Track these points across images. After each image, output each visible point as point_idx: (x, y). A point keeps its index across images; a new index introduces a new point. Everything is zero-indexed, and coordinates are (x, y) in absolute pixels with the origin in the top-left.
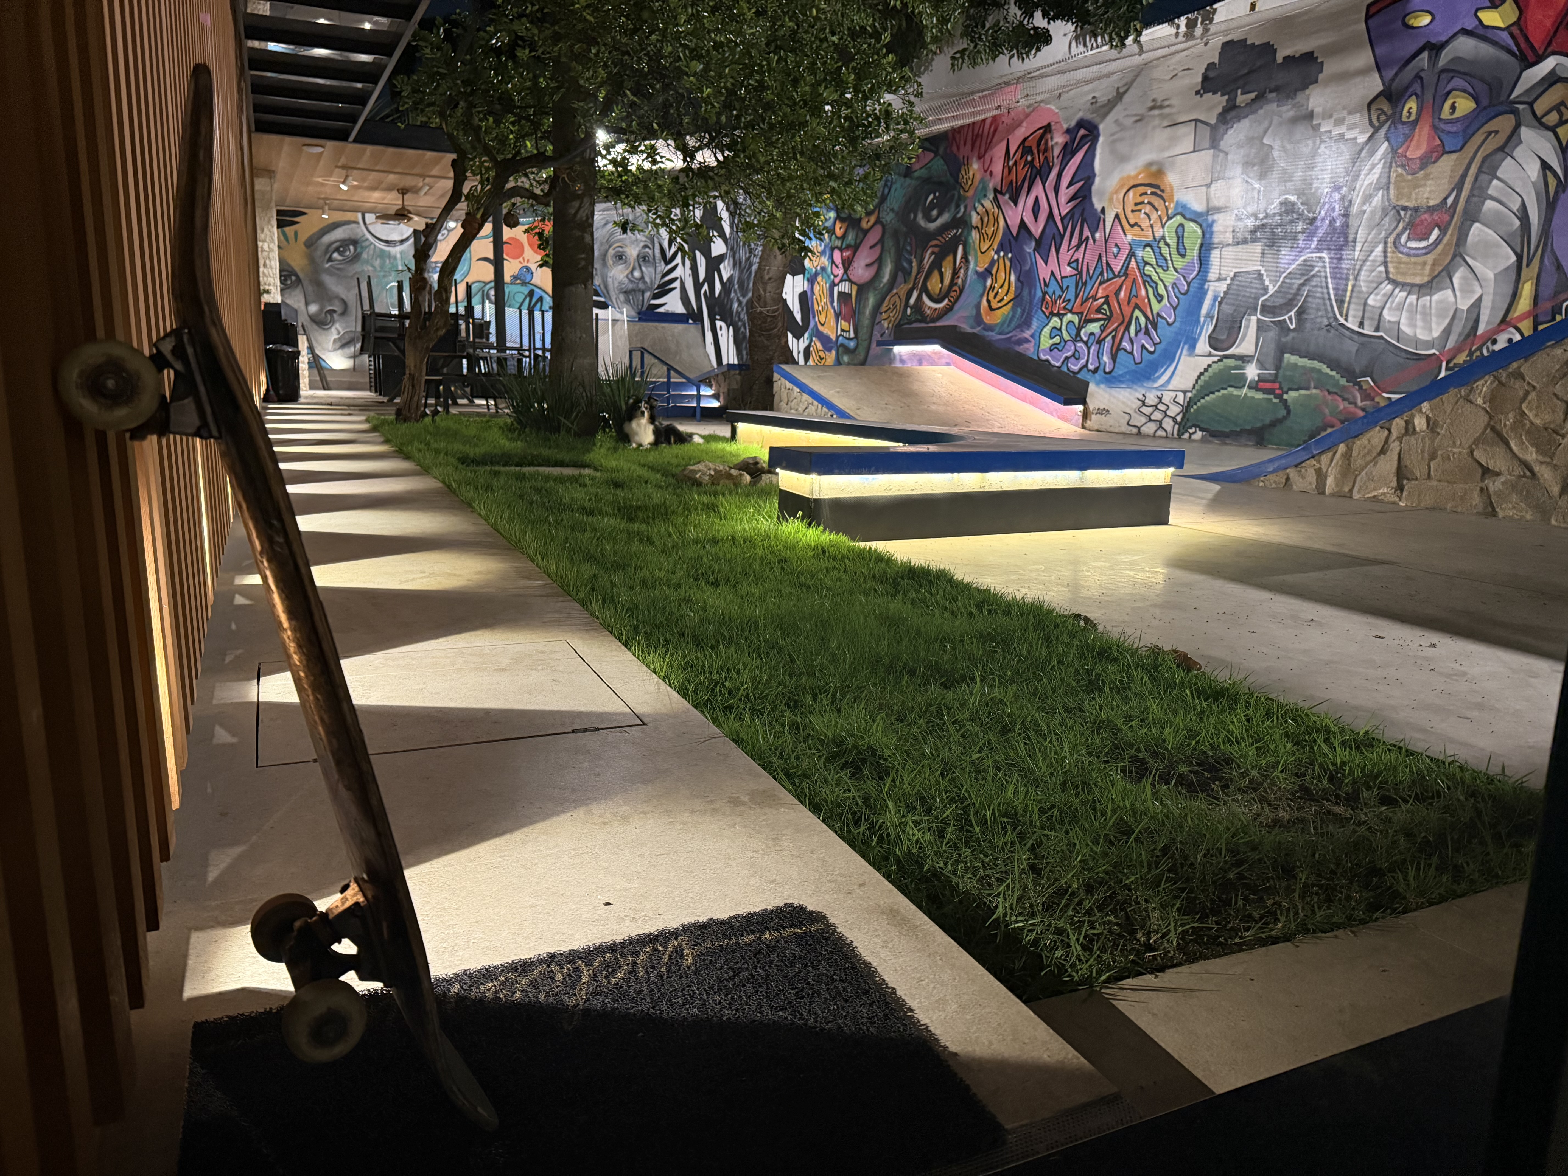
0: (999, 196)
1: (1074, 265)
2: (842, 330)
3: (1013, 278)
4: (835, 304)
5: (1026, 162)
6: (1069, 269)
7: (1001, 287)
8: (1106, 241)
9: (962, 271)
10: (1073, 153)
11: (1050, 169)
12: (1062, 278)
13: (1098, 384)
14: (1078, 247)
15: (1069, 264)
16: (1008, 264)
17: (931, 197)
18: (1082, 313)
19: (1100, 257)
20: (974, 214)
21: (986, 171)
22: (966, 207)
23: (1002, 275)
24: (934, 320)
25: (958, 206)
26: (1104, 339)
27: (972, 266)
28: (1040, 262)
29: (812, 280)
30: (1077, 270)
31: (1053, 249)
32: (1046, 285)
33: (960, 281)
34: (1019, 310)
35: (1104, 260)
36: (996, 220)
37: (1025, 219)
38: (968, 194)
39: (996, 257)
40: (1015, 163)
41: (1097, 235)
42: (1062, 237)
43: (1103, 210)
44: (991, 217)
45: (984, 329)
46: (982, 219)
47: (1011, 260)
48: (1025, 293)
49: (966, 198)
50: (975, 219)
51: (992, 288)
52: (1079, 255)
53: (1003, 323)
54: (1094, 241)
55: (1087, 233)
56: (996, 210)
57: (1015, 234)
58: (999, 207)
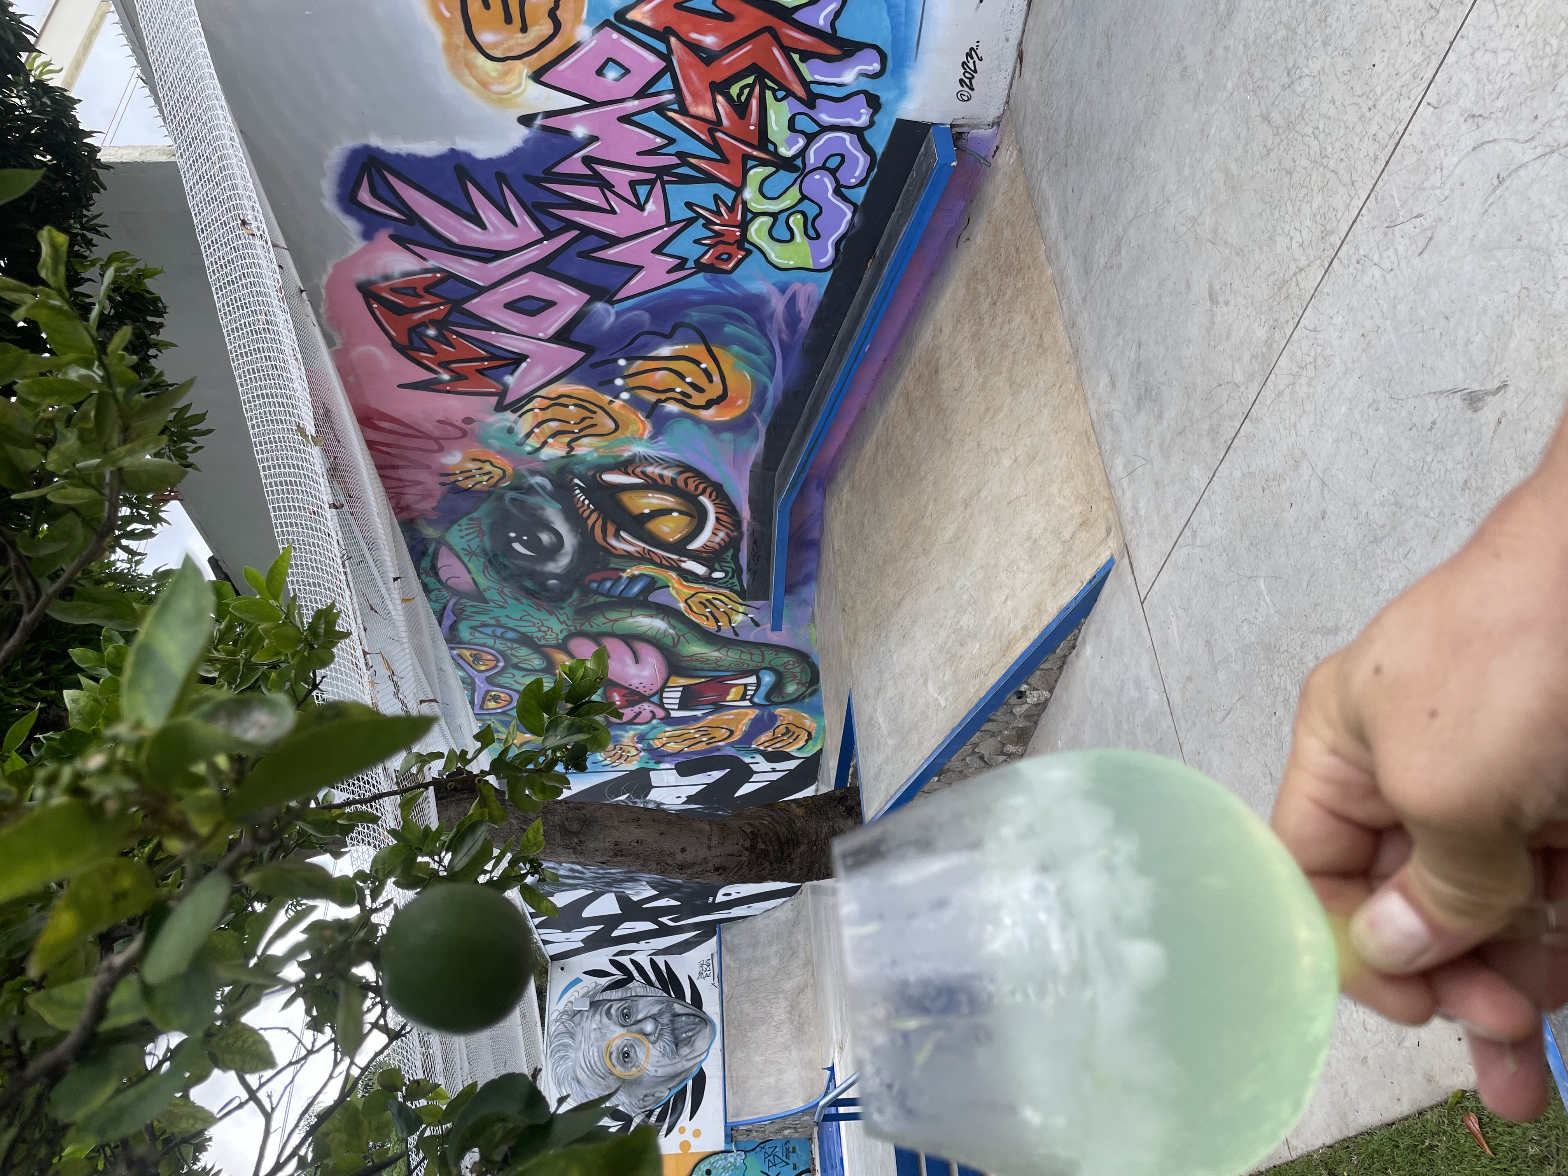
0: (509, 400)
1: (642, 191)
2: (743, 698)
3: (665, 351)
4: (698, 713)
5: (442, 338)
6: (650, 207)
7: (682, 377)
8: (593, 104)
9: (650, 470)
10: (412, 218)
11: (449, 276)
12: (669, 224)
13: (903, 92)
14: (605, 185)
15: (641, 208)
16: (638, 365)
17: (517, 546)
18: (746, 157)
19: (626, 119)
20: (547, 453)
21: (465, 434)
22: (534, 473)
23: (661, 378)
24: (737, 524)
25: (531, 490)
26: (805, 84)
27: (639, 449)
28: (636, 284)
29: (658, 756)
30: (651, 183)
31: (611, 253)
32: (682, 263)
33: (669, 473)
34: (729, 329)
35: (633, 105)
36: (557, 401)
37: (551, 331)
38: (509, 470)
39: (625, 396)
40: (445, 365)
41: (580, 132)
42: (586, 231)
43: (526, 120)
44: (549, 414)
45: (760, 410)
46: (555, 435)
47: (630, 359)
48: (695, 316)
49: (518, 475)
50: (554, 451)
51: (683, 399)
52: (620, 178)
53: (753, 365)
54: (593, 139)
55: (574, 165)
56: (536, 403)
57: (580, 354)
58: (530, 397)
